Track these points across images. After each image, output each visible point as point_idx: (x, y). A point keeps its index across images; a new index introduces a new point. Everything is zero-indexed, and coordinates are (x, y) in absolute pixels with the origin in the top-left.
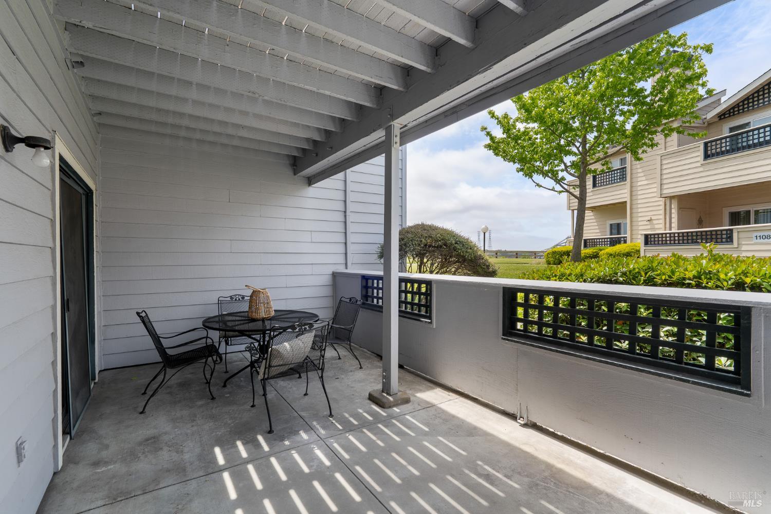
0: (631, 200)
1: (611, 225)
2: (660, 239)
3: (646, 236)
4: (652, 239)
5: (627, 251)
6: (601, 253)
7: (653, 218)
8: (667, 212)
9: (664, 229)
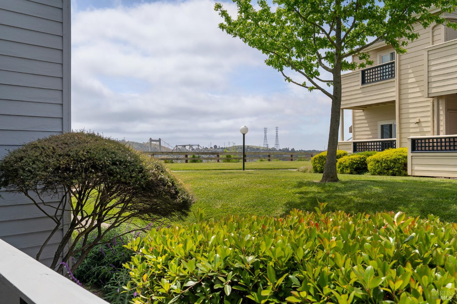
0: (400, 99)
1: (382, 126)
2: (427, 145)
3: (414, 141)
4: (419, 145)
5: (393, 157)
6: (368, 159)
7: (422, 120)
8: (436, 113)
9: (432, 132)
